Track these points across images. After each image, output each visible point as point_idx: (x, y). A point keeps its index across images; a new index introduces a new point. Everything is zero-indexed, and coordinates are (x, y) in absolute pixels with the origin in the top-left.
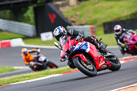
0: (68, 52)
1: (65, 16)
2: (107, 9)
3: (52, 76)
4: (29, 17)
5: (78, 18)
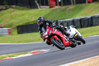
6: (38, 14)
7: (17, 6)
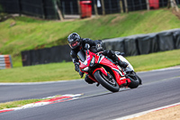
6: (59, 30)
7: (22, 16)
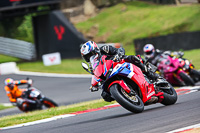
0: (102, 77)
1: (78, 30)
2: (139, 19)
3: (59, 117)
4: (25, 31)
5: (97, 33)
